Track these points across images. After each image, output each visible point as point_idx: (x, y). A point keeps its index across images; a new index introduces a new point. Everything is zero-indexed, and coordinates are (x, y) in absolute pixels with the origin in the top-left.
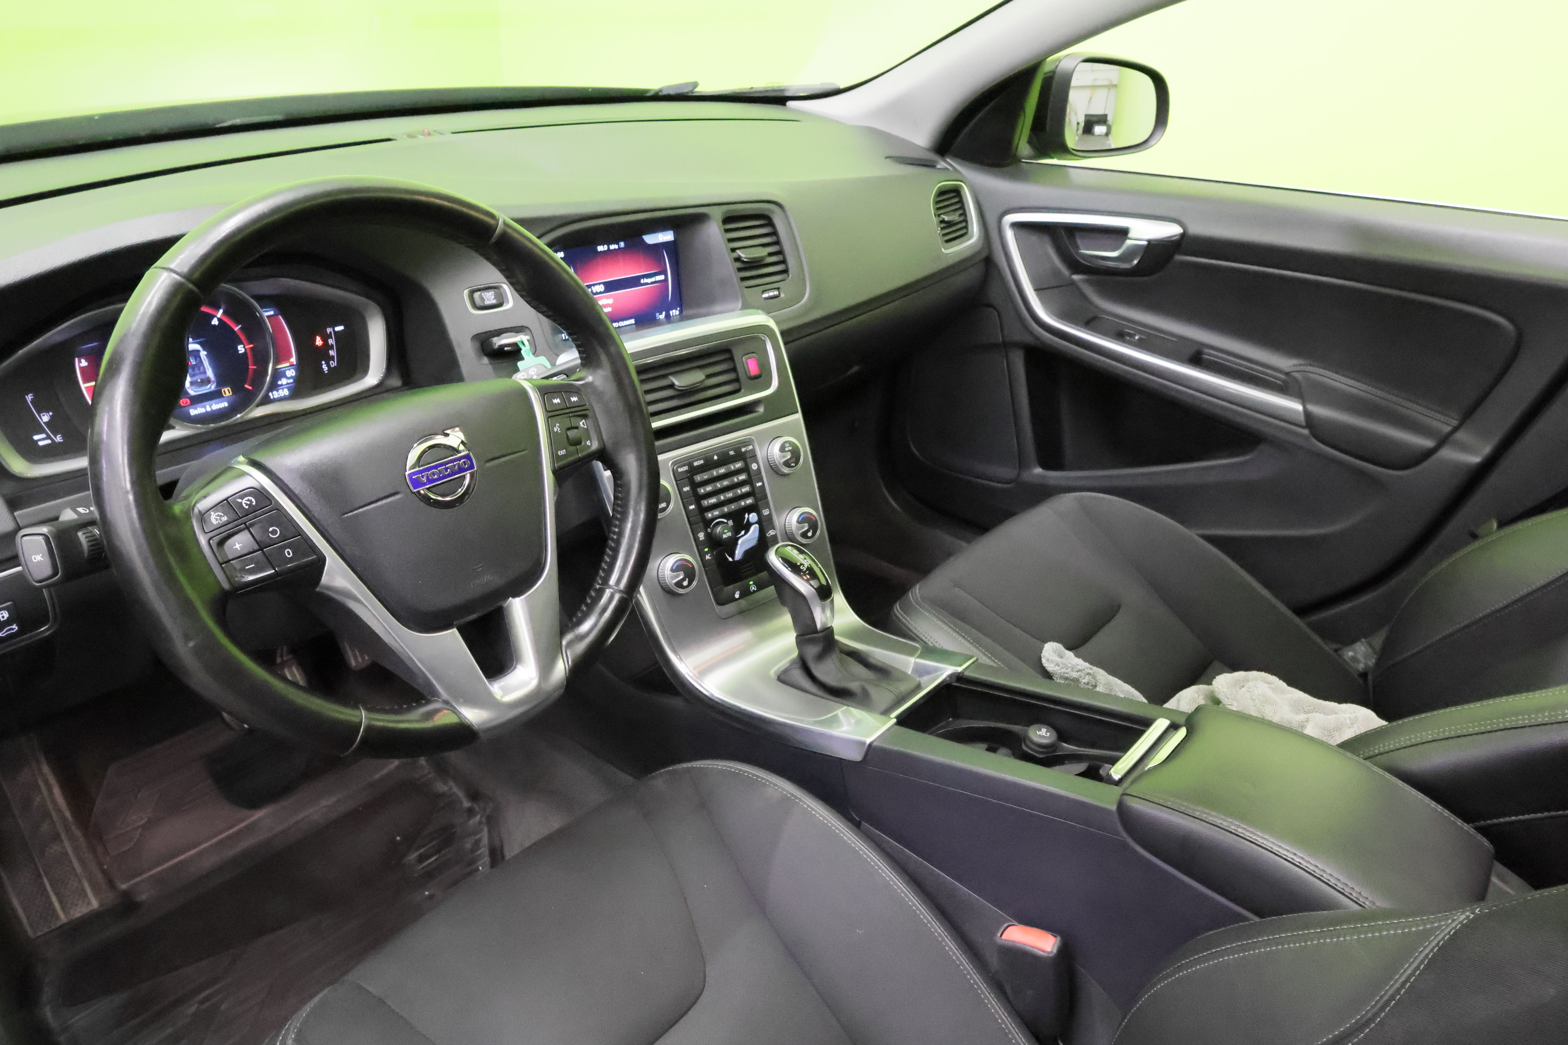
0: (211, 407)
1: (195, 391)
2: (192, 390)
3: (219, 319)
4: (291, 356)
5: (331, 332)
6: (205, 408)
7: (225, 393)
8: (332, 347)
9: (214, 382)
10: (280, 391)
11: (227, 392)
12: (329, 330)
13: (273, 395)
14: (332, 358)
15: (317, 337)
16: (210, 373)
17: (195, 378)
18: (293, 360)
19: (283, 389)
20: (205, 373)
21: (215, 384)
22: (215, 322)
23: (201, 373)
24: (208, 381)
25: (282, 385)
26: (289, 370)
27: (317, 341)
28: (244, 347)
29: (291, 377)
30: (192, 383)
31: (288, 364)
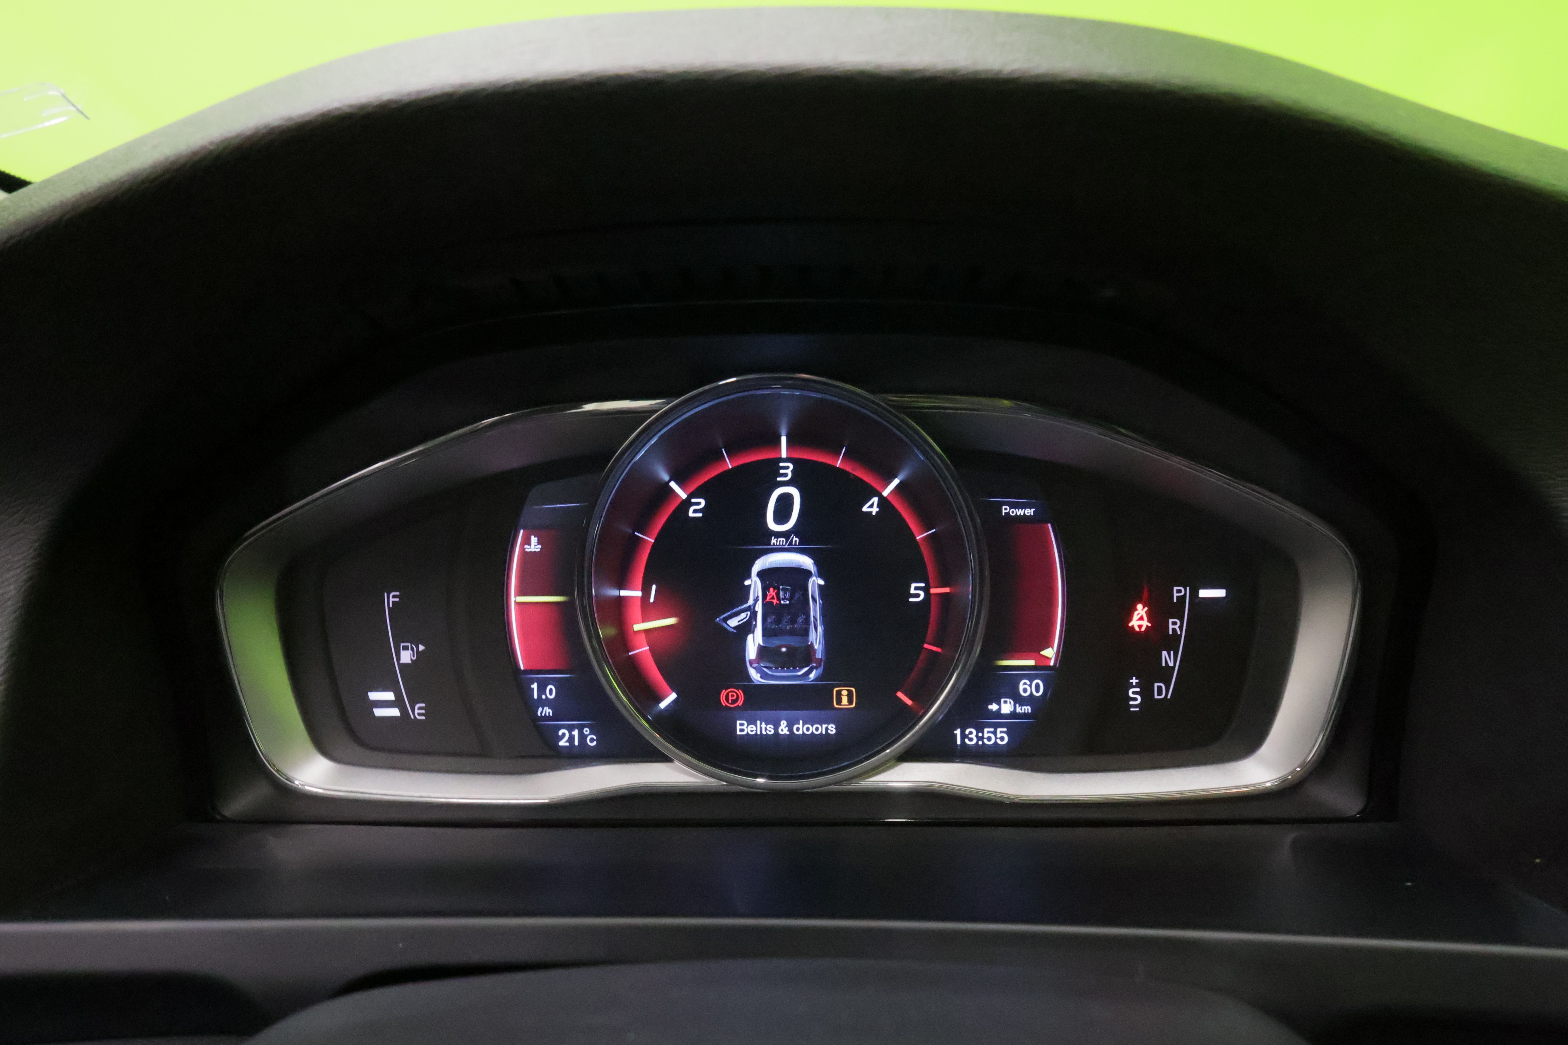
0: (790, 727)
1: (764, 676)
2: (758, 670)
3: (883, 502)
4: (1048, 644)
5: (1182, 599)
6: (776, 726)
7: (839, 701)
8: (1171, 643)
9: (819, 661)
10: (987, 732)
11: (845, 700)
12: (1177, 592)
13: (964, 736)
14: (1165, 674)
15: (1140, 606)
16: (816, 638)
17: (775, 642)
18: (1050, 653)
19: (996, 726)
20: (806, 633)
21: (821, 670)
22: (871, 507)
23: (792, 633)
24: (805, 656)
25: (998, 714)
26: (1031, 678)
27: (1136, 617)
28: (926, 590)
29: (1030, 700)
30: (763, 651)
31: (1032, 663)
